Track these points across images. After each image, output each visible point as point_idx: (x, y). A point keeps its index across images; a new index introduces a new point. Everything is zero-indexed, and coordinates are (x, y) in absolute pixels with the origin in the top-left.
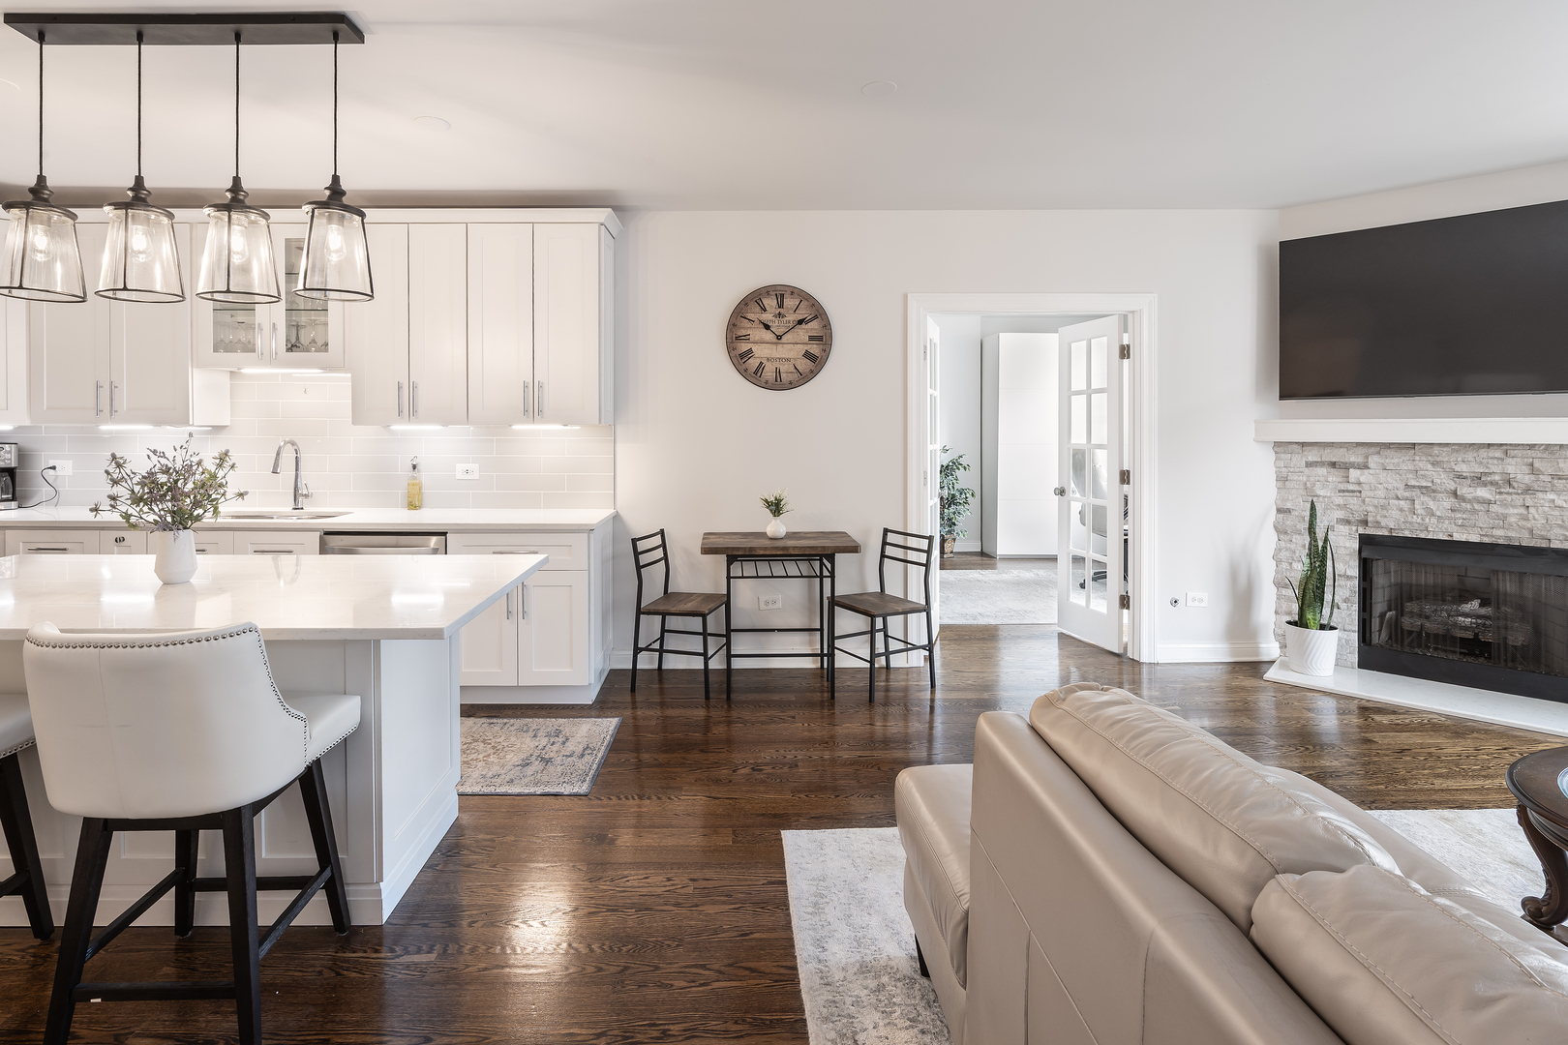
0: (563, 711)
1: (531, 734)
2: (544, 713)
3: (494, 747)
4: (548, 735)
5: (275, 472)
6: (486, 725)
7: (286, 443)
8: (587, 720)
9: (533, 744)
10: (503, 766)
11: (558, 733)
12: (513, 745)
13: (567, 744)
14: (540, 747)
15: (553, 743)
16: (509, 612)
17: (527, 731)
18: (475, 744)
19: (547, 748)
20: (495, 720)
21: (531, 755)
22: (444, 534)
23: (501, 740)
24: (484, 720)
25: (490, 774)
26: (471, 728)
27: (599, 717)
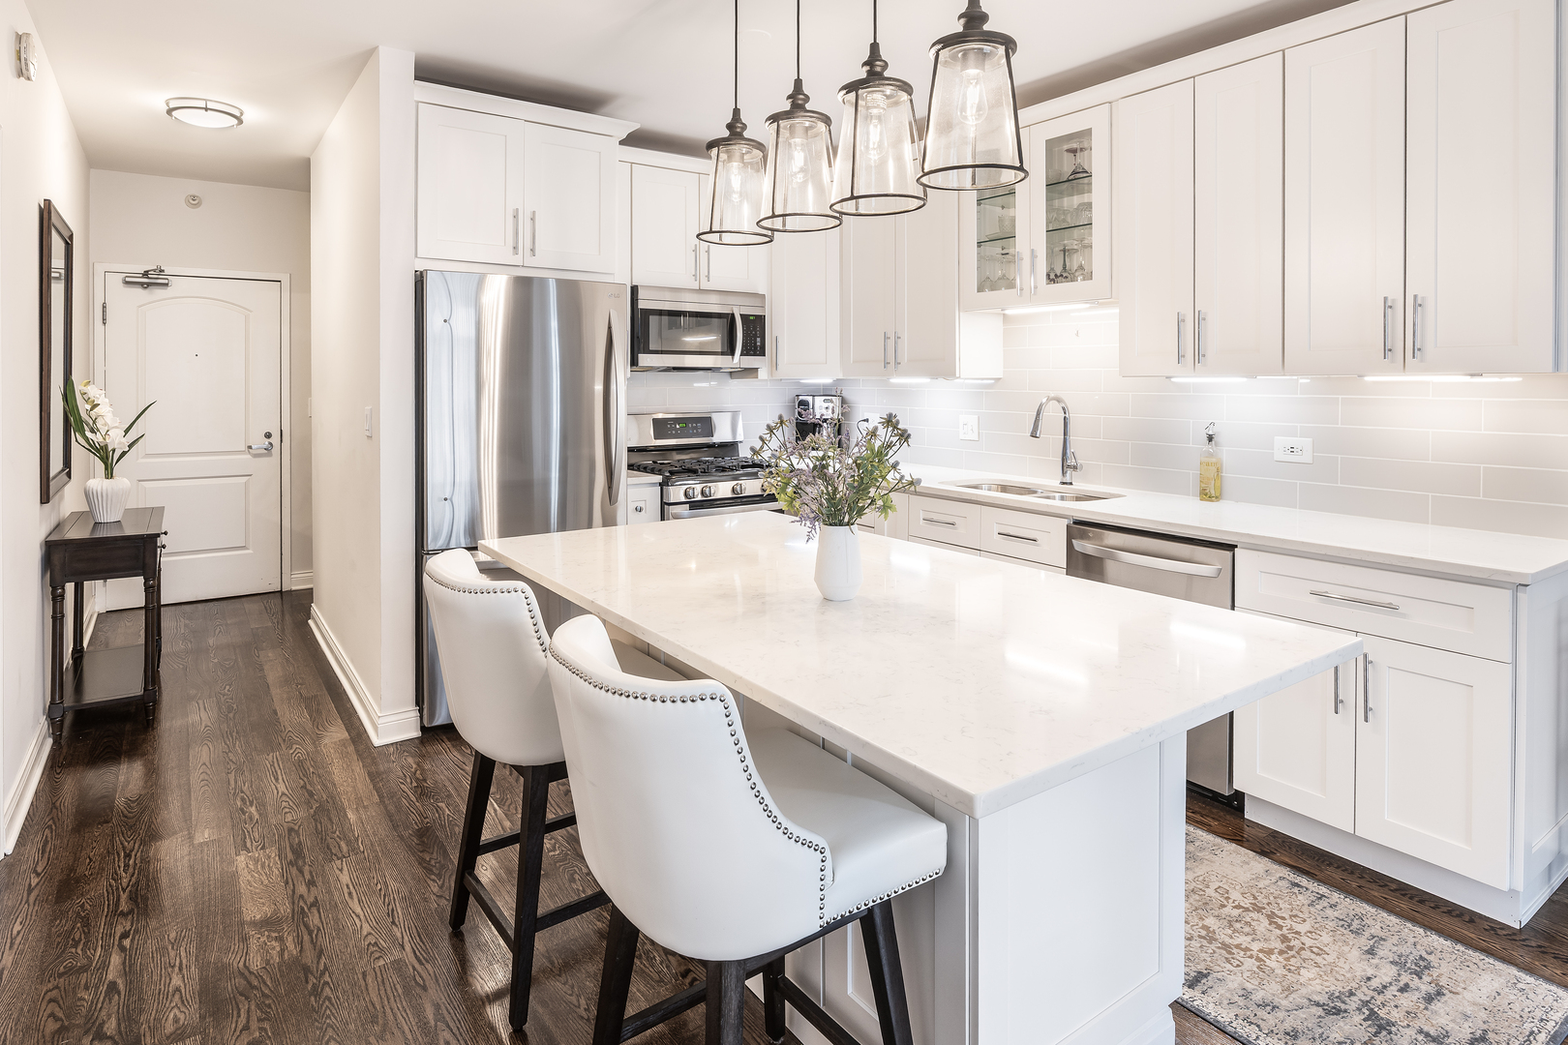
0: (1446, 919)
1: (1364, 942)
2: (1404, 905)
3: (1284, 939)
4: (1399, 963)
5: (1034, 436)
6: (1284, 884)
7: (1049, 399)
8: (1499, 965)
9: (1363, 968)
10: (1288, 990)
11: (1421, 968)
12: (1321, 952)
13: (1436, 1006)
14: (1375, 983)
15: (1404, 989)
16: (1337, 701)
17: (1357, 933)
18: (1255, 915)
19: (1389, 994)
20: (1304, 881)
21: (1351, 994)
22: (1231, 547)
23: (1302, 928)
24: (1285, 872)
25: (1258, 996)
26: (1258, 878)
27: (1529, 970)
